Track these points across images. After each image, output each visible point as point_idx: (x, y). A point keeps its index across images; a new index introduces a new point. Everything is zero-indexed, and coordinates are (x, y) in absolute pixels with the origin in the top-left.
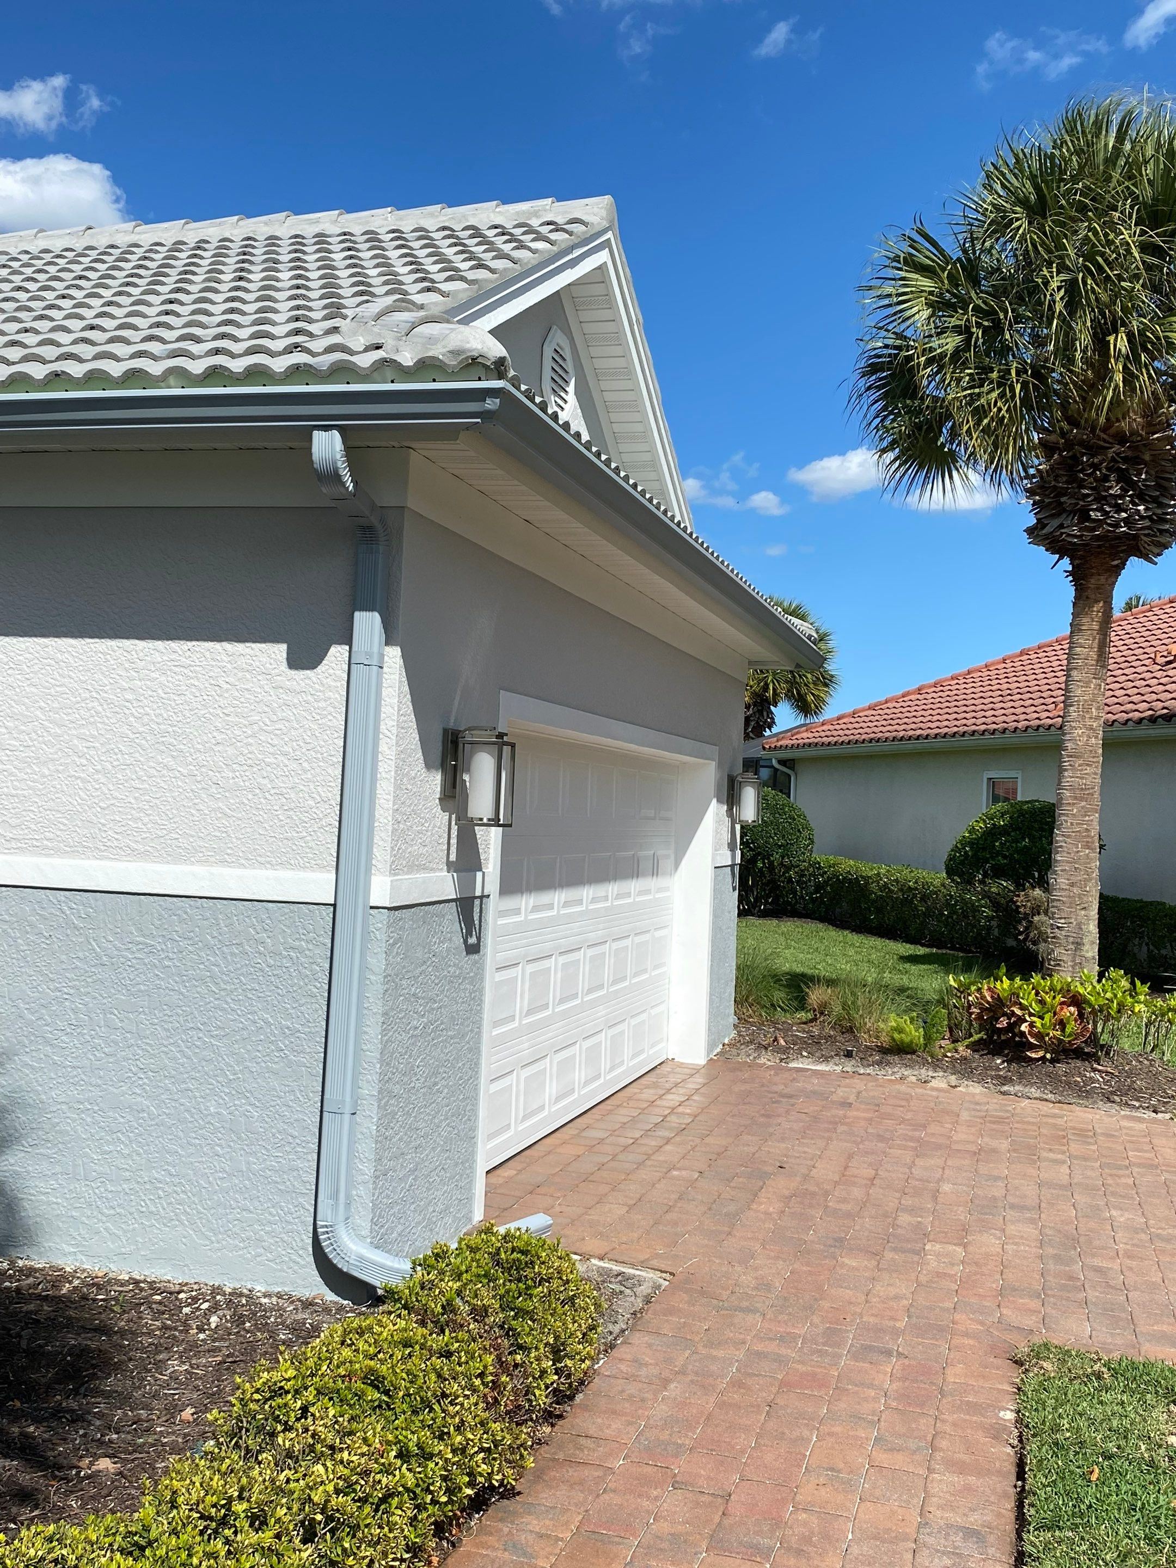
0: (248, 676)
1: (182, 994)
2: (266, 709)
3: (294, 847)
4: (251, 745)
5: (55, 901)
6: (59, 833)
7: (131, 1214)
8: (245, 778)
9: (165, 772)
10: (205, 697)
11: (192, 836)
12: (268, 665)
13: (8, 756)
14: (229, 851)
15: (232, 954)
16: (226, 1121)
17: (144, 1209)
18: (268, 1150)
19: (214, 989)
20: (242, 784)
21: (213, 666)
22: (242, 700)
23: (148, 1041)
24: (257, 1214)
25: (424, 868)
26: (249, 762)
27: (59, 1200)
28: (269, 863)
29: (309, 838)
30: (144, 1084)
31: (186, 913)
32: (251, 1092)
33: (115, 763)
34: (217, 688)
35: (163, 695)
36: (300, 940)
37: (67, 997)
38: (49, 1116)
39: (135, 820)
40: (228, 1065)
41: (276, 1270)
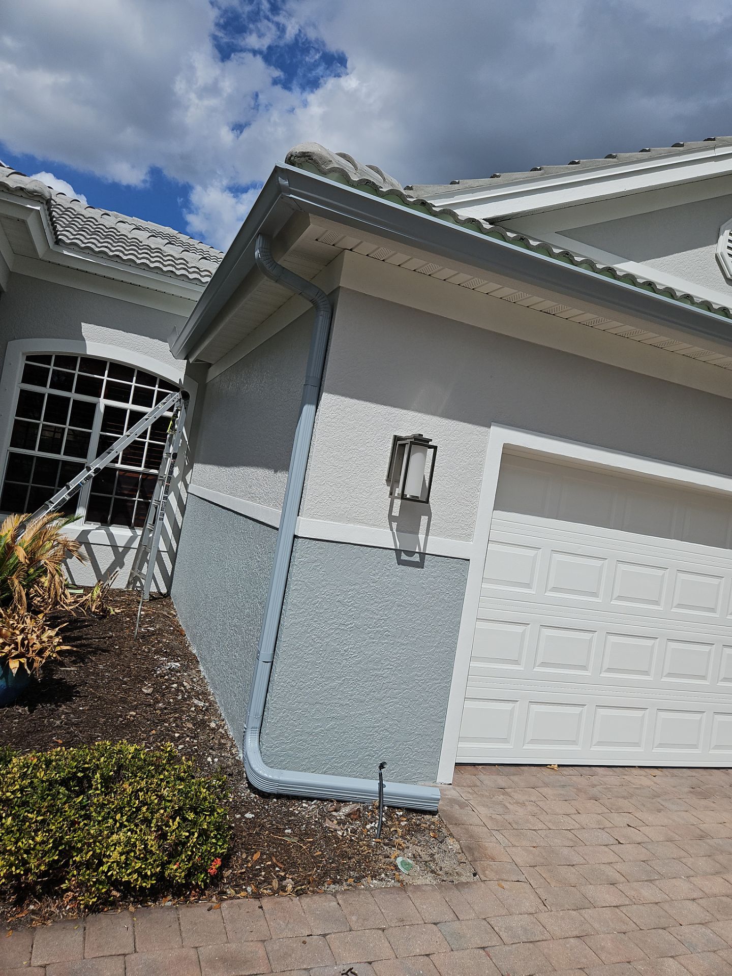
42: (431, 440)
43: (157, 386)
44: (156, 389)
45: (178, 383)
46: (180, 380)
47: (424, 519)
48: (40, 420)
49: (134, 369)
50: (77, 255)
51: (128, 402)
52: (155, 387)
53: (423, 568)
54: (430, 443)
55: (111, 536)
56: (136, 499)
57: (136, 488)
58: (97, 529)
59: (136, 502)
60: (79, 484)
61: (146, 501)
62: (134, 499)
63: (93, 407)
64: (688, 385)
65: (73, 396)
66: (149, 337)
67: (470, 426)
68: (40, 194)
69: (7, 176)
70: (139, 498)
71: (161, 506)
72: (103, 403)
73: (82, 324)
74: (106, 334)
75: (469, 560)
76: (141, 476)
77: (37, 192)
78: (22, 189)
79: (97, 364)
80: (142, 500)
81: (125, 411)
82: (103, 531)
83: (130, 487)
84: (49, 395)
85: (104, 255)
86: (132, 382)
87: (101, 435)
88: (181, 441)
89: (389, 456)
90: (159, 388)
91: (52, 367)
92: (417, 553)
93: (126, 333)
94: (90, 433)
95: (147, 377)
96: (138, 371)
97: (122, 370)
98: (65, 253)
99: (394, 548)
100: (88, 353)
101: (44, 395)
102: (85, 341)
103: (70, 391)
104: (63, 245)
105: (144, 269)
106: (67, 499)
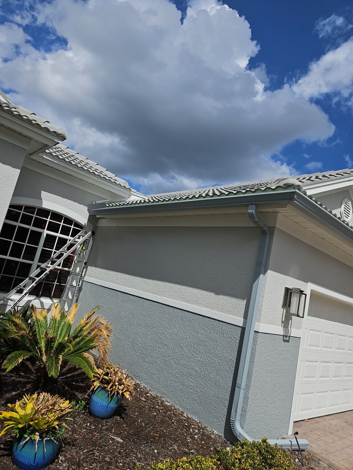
0: (234, 266)
1: (209, 343)
2: (237, 275)
3: (239, 311)
4: (232, 283)
5: (188, 314)
6: (191, 298)
7: (191, 398)
8: (230, 291)
9: (214, 287)
10: (224, 270)
11: (217, 304)
12: (239, 264)
13: (185, 280)
14: (224, 309)
15: (221, 336)
16: (214, 381)
17: (194, 398)
18: (223, 392)
19: (216, 344)
20: (229, 293)
21: (227, 263)
22: (232, 272)
23: (201, 354)
24: (218, 409)
25: (274, 324)
26: (231, 287)
27: (178, 389)
28: (232, 314)
29: (242, 309)
30: (199, 364)
31: (213, 323)
32: (221, 374)
33: (204, 284)
34: (227, 269)
35: (216, 269)
36: (237, 336)
37: (187, 338)
38: (179, 367)
39: (206, 298)
40: (217, 365)
41: (220, 428)
42: (304, 291)
43: (73, 225)
44: (72, 227)
45: (84, 225)
46: (85, 223)
47: (290, 321)
48: (12, 240)
49: (63, 216)
50: (50, 158)
51: (58, 233)
52: (72, 226)
53: (289, 342)
54: (303, 293)
55: (42, 303)
56: (55, 283)
57: (56, 277)
58: (34, 299)
59: (55, 285)
60: (41, 278)
61: (60, 284)
62: (54, 283)
63: (40, 234)
64: (346, 263)
65: (31, 228)
66: (73, 201)
67: (303, 282)
68: (63, 136)
69: (44, 123)
70: (57, 283)
71: (76, 289)
72: (46, 232)
73: (42, 191)
74: (53, 198)
75: (300, 338)
76: (59, 271)
77: (62, 135)
78: (55, 132)
79: (45, 212)
80: (58, 284)
81: (55, 237)
82: (37, 301)
83: (53, 277)
84: (19, 227)
85: (64, 161)
86: (61, 223)
87: (42, 249)
88: (82, 254)
89: (283, 296)
90: (73, 226)
91: (22, 212)
92: (288, 336)
93: (62, 198)
94: (37, 248)
95: (68, 221)
96: (65, 217)
97: (57, 216)
98: (45, 157)
99: (283, 335)
100: (43, 207)
101: (16, 226)
102: (42, 200)
103: (30, 225)
104: (45, 153)
105: (81, 170)
106: (35, 286)
